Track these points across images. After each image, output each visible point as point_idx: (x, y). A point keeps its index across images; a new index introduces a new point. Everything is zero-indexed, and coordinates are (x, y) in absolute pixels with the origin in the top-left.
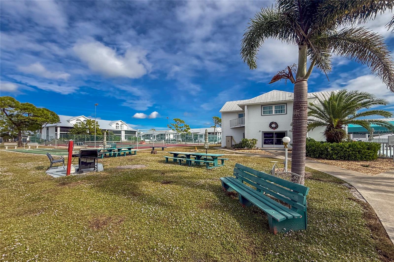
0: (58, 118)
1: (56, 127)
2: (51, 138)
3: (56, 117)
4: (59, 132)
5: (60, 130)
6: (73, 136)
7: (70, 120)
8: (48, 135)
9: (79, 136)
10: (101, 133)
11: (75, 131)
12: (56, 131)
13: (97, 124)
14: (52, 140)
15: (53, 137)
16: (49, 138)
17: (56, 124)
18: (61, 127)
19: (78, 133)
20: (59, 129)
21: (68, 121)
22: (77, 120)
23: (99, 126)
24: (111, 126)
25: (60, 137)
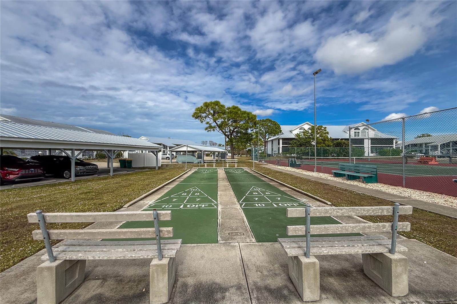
0: (279, 128)
1: (278, 140)
3: (277, 127)
4: (281, 146)
5: (282, 142)
6: (294, 149)
7: (293, 130)
8: (273, 149)
10: (332, 144)
11: (296, 142)
12: (279, 144)
13: (326, 130)
14: (275, 155)
15: (276, 151)
16: (274, 153)
17: (278, 136)
18: (283, 139)
19: (301, 145)
22: (299, 129)
23: (328, 133)
24: (346, 133)
25: (282, 152)
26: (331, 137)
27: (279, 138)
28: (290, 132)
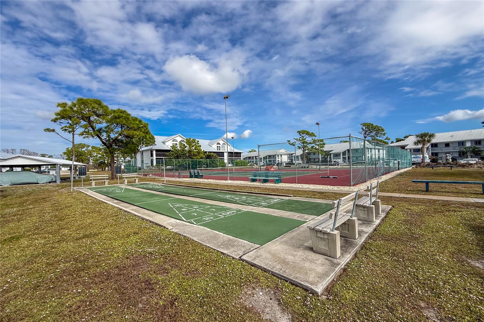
0: (153, 138)
1: (151, 151)
2: (147, 165)
3: (151, 137)
4: (155, 157)
5: (156, 154)
6: (172, 161)
7: (166, 141)
8: (143, 161)
9: (179, 162)
10: (204, 157)
11: (173, 154)
12: (152, 155)
13: (199, 144)
14: (147, 168)
15: (148, 163)
16: (145, 165)
17: (151, 147)
18: (157, 151)
19: (177, 157)
20: (154, 152)
21: (163, 142)
22: (173, 141)
23: (200, 146)
24: (211, 146)
25: (156, 164)
26: (204, 150)
27: (153, 150)
28: (162, 143)
